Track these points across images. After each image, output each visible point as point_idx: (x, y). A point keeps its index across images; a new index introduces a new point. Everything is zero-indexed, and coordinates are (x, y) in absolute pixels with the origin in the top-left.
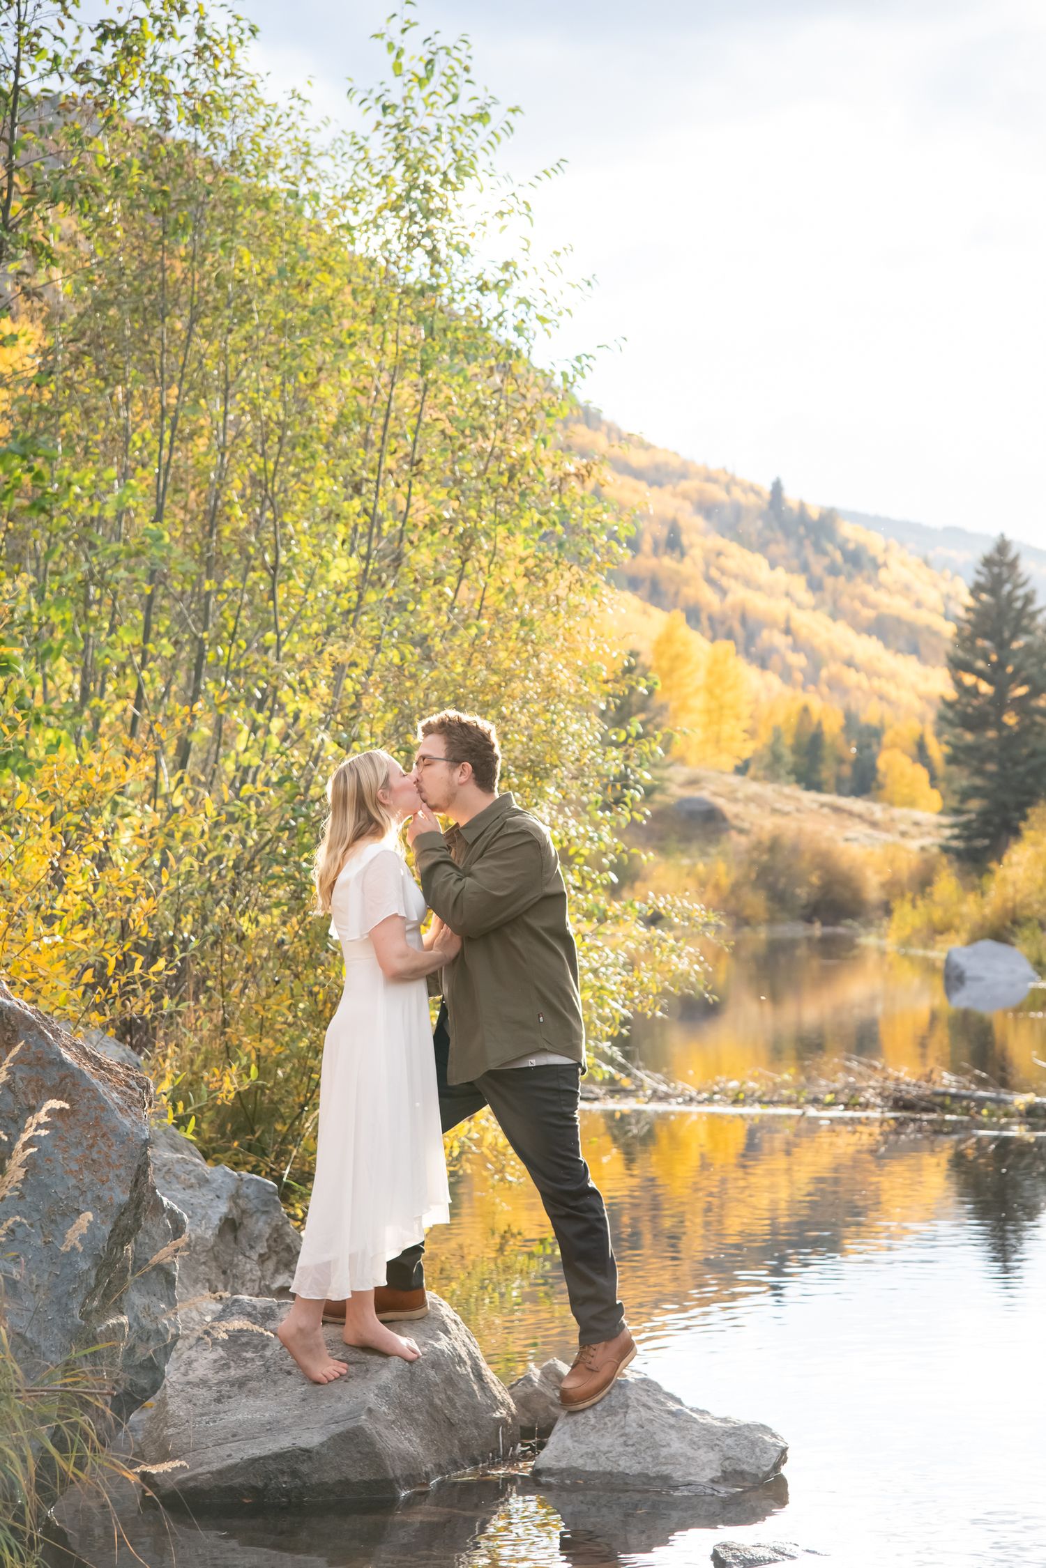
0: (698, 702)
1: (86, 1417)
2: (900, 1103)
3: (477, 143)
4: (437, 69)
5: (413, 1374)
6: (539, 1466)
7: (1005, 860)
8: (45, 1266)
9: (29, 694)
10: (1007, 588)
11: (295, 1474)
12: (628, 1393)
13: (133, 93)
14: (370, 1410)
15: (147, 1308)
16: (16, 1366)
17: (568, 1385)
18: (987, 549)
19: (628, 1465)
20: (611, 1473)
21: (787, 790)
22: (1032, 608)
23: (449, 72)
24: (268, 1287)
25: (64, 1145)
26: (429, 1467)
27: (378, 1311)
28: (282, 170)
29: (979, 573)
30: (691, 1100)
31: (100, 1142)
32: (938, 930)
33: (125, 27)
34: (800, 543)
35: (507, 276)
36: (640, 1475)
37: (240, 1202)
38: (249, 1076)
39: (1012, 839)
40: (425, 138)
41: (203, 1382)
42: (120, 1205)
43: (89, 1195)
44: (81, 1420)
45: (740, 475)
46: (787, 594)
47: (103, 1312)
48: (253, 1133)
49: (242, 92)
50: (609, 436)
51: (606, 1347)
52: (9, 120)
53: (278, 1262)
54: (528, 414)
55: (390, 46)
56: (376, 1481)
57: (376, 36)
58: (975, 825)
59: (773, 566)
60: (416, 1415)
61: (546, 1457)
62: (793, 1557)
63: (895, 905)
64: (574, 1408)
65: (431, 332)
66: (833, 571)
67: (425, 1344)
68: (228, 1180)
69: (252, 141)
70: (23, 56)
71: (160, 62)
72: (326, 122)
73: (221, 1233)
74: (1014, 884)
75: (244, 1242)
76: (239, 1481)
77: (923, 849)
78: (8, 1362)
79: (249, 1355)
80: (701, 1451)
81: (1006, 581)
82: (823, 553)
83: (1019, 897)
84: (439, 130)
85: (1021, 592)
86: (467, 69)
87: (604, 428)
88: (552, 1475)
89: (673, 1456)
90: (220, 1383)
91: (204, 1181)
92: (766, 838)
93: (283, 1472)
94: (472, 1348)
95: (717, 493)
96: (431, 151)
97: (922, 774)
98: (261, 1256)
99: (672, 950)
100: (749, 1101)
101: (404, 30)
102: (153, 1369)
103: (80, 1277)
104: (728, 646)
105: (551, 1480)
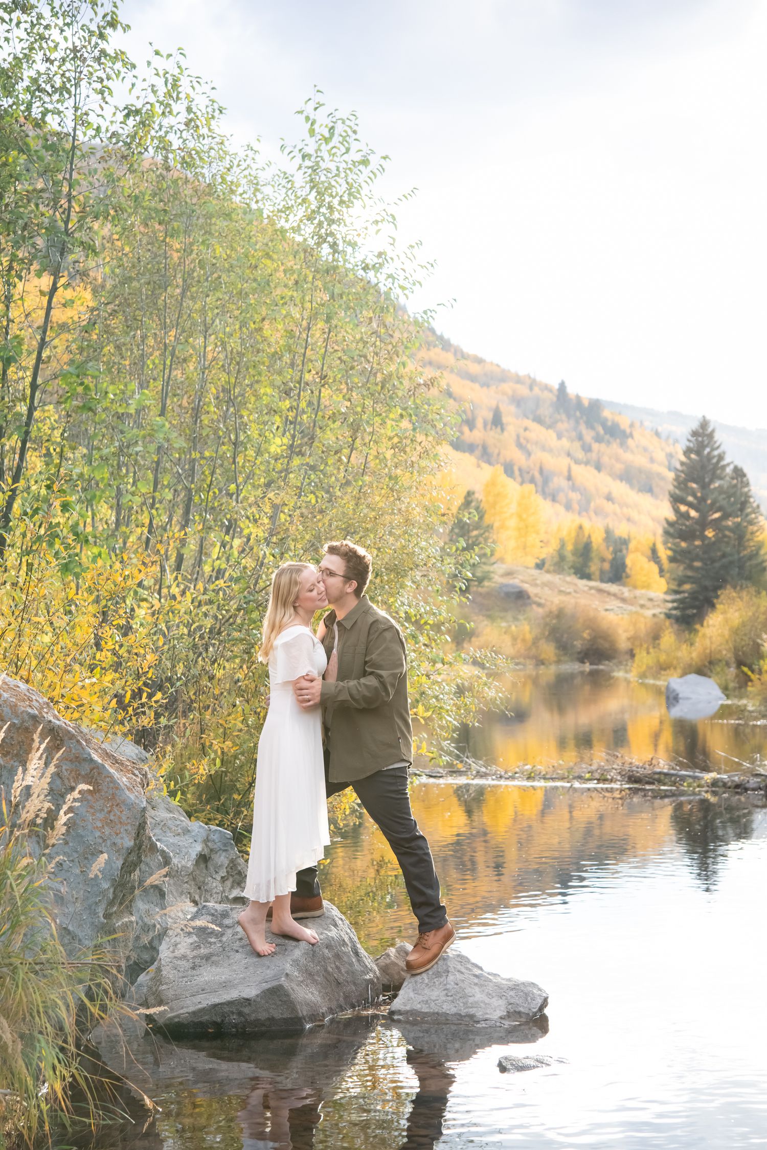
0: (512, 523)
1: (106, 980)
2: (633, 779)
3: (362, 179)
4: (336, 132)
5: (314, 952)
6: (393, 1009)
7: (705, 623)
8: (81, 886)
9: (82, 525)
10: (707, 450)
11: (240, 1014)
12: (449, 964)
13: (146, 150)
14: (287, 975)
15: (148, 911)
16: (62, 949)
17: (411, 958)
18: (695, 425)
19: (448, 1008)
20: (438, 1013)
21: (568, 579)
22: (723, 463)
23: (344, 134)
24: (227, 897)
25: (92, 811)
26: (324, 1009)
27: (292, 912)
28: (241, 195)
29: (689, 440)
30: (501, 777)
31: (115, 809)
32: (663, 668)
33: (141, 109)
34: (577, 422)
35: (380, 260)
36: (455, 1014)
37: (209, 844)
38: (215, 765)
39: (710, 610)
40: (329, 175)
41: (184, 957)
42: (128, 849)
43: (109, 842)
44: (102, 981)
45: (538, 379)
46: (569, 455)
47: (119, 914)
48: (220, 800)
49: (216, 147)
50: (455, 354)
51: (435, 935)
52: (69, 166)
53: (233, 882)
54: (394, 347)
55: (307, 118)
56: (291, 1018)
57: (298, 112)
58: (688, 600)
59: (559, 437)
60: (316, 977)
61: (397, 1004)
62: (548, 1065)
63: (637, 651)
64: (414, 972)
65: (332, 297)
66: (598, 439)
67: (322, 934)
68: (201, 830)
69: (222, 177)
70: (78, 127)
71: (164, 129)
72: (269, 164)
73: (197, 863)
74: (711, 638)
75: (212, 869)
76: (206, 1018)
77: (654, 615)
78: (57, 946)
79: (213, 940)
80: (494, 1000)
81: (707, 446)
82: (592, 428)
83: (714, 647)
84: (338, 170)
85: (716, 453)
86: (355, 132)
87: (453, 350)
88: (401, 1014)
89: (476, 1002)
90: (194, 957)
91: (186, 831)
92: (554, 609)
93: (233, 1013)
94: (352, 936)
95: (523, 391)
96: (333, 183)
97: (655, 568)
98: (222, 878)
99: (485, 684)
100: (537, 778)
101: (316, 109)
102: (152, 948)
103: (103, 893)
104: (532, 487)
105: (400, 1017)
